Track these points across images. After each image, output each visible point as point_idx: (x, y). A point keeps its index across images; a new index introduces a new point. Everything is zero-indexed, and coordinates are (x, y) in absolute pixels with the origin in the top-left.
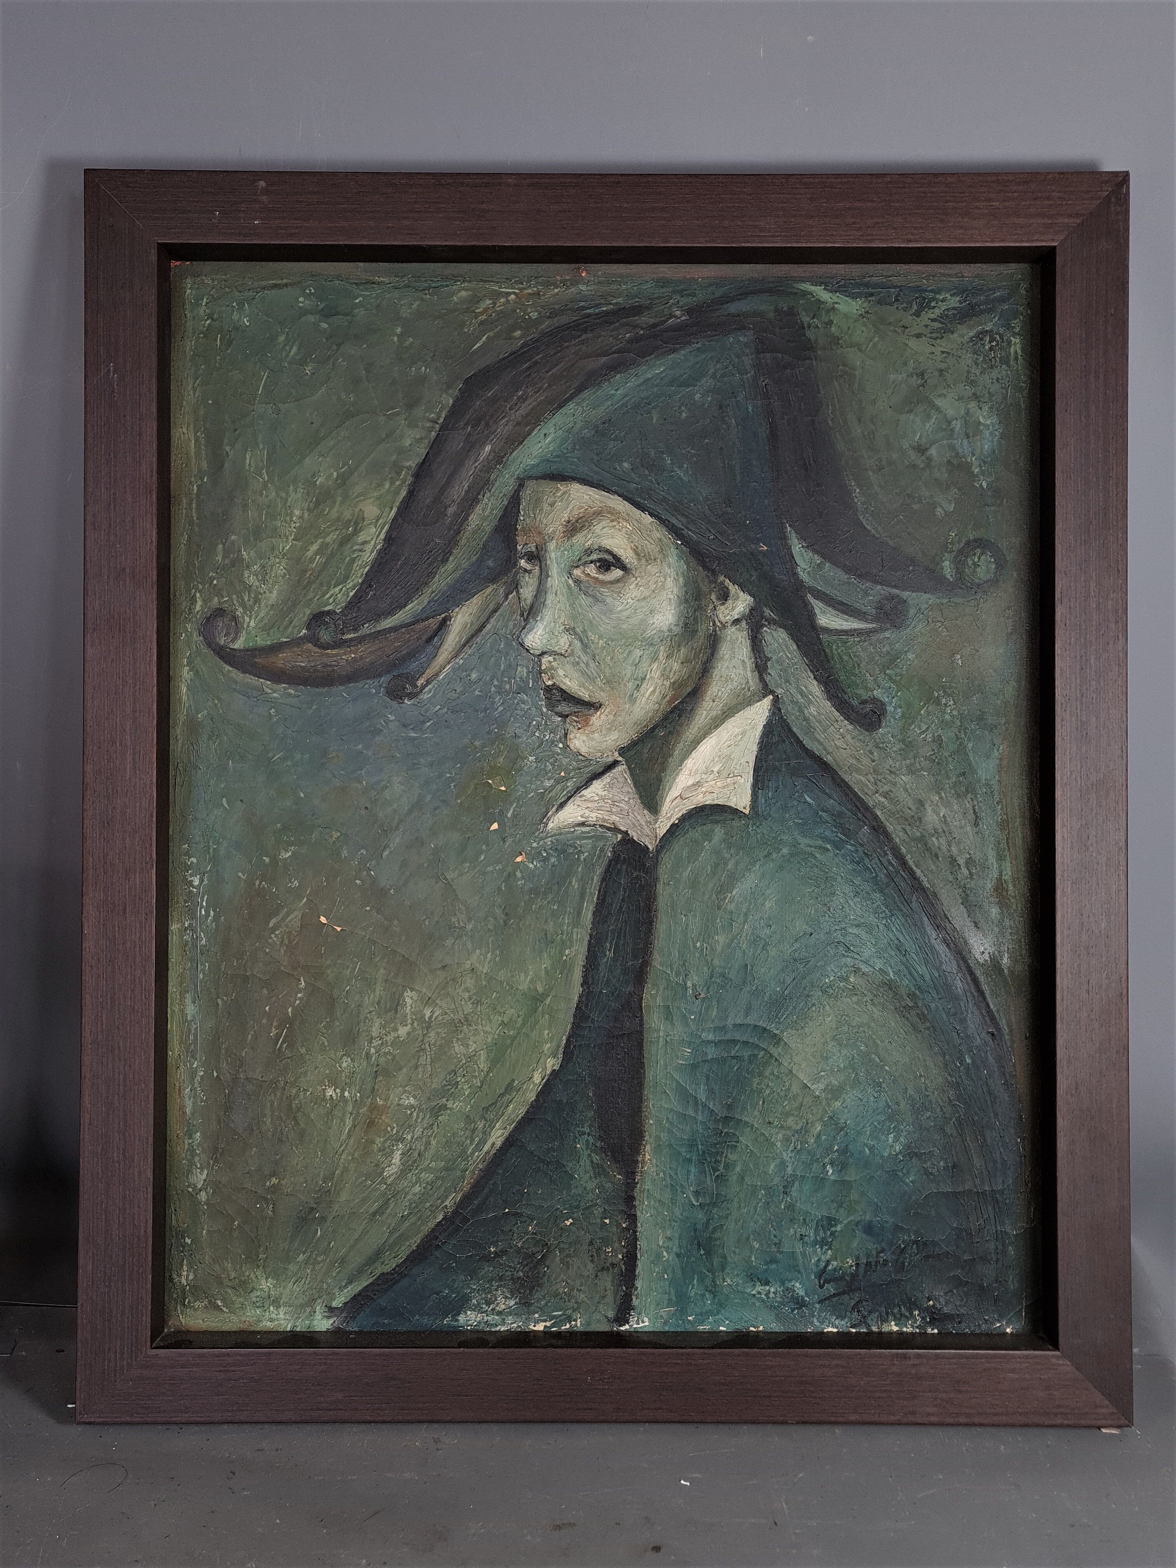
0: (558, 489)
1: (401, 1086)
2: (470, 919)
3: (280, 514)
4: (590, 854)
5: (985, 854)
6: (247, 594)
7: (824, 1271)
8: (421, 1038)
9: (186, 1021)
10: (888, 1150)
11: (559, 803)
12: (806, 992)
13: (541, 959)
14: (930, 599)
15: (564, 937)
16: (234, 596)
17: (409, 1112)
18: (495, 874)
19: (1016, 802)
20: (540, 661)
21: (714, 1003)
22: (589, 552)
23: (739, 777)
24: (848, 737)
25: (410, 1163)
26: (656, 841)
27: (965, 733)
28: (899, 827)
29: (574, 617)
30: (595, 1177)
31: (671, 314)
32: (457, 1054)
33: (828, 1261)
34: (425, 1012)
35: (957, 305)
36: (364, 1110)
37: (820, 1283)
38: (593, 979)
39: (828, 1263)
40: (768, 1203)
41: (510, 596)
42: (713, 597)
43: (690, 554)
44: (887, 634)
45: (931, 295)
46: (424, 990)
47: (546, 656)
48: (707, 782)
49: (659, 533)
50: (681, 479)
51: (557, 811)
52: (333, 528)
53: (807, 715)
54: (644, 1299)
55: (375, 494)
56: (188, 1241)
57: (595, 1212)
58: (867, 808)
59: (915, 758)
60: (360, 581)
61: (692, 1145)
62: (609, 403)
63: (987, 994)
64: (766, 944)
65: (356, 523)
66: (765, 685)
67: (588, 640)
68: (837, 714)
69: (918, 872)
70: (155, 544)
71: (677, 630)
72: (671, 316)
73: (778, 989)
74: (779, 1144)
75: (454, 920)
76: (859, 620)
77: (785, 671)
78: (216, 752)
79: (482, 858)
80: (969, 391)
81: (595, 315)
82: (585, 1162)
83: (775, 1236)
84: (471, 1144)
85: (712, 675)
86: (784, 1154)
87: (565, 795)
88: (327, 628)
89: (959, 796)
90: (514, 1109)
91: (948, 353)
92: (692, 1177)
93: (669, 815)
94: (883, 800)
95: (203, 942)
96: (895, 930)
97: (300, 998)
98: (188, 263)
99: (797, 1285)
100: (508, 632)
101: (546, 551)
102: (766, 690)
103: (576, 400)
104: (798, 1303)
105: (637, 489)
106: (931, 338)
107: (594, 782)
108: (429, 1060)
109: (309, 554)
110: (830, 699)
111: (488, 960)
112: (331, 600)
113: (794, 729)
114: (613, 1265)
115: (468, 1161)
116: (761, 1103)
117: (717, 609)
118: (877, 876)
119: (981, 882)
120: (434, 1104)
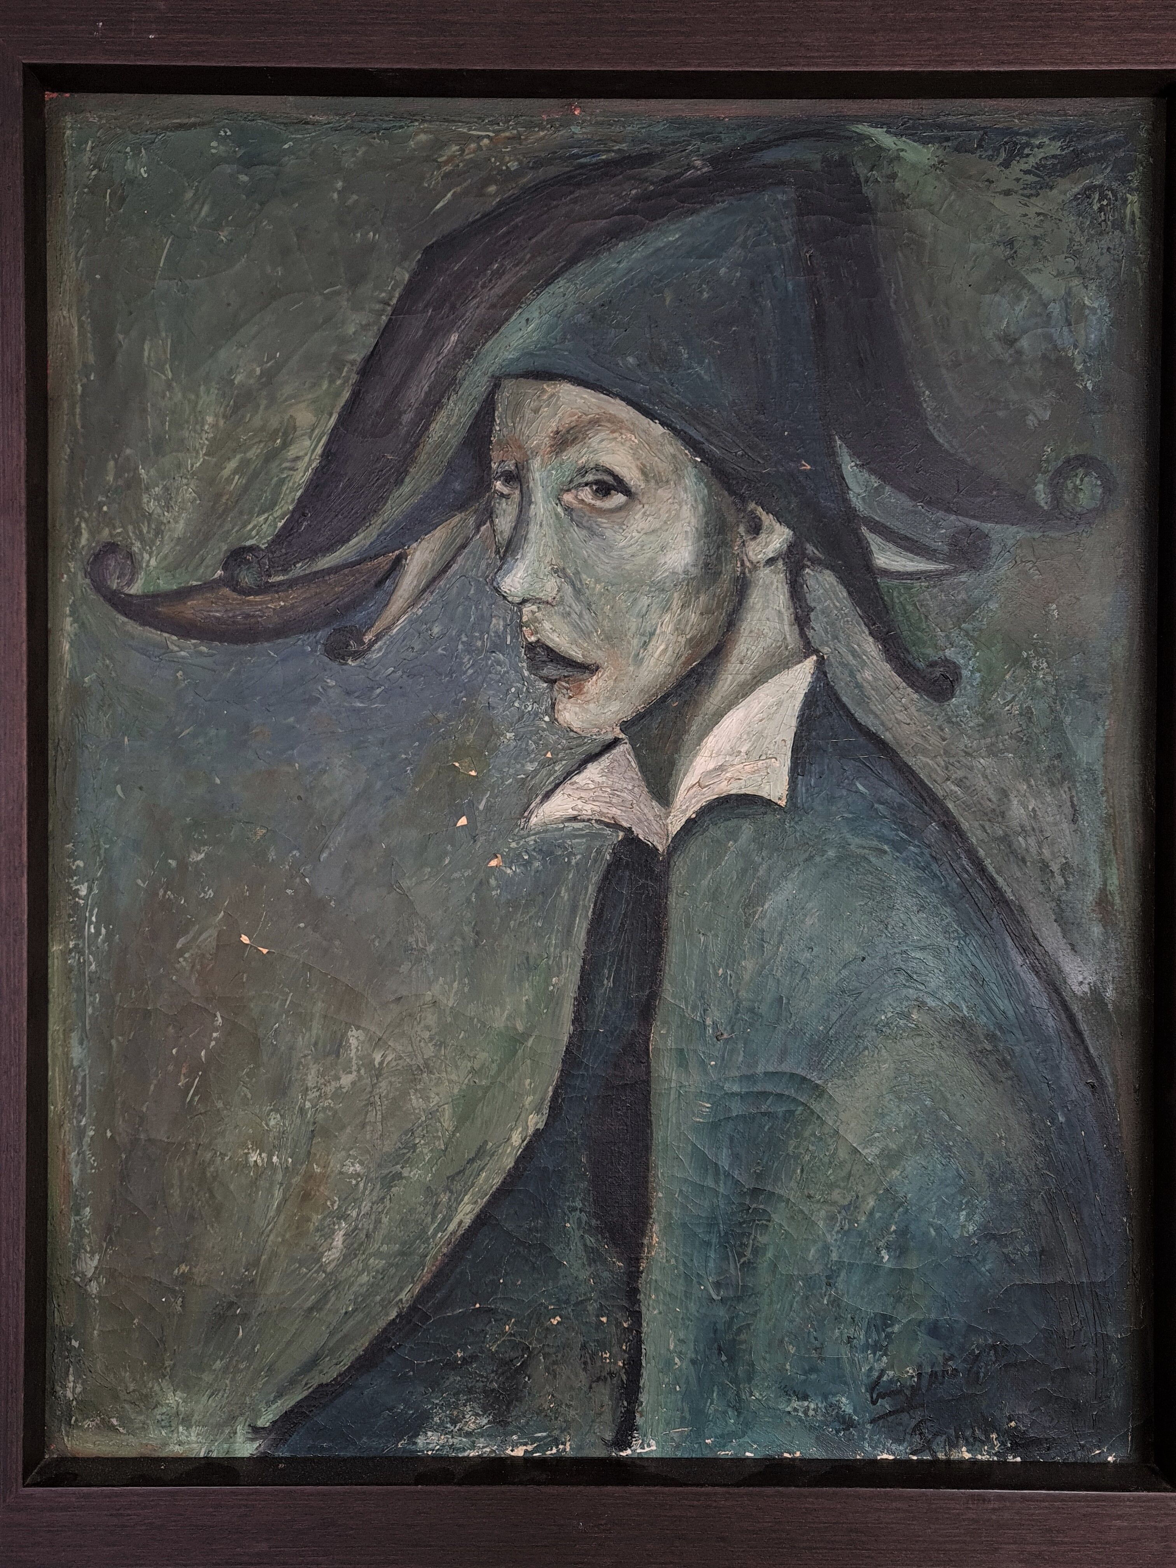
0: (544, 391)
1: (343, 1149)
2: (431, 940)
3: (188, 422)
4: (584, 857)
5: (1086, 859)
6: (146, 524)
7: (877, 1383)
8: (369, 1089)
9: (72, 1067)
10: (959, 1232)
11: (543, 792)
12: (856, 1033)
13: (521, 990)
14: (1018, 532)
15: (550, 963)
16: (130, 528)
17: (354, 1182)
18: (463, 882)
19: (1126, 792)
20: (520, 611)
21: (741, 1045)
22: (583, 471)
23: (773, 760)
24: (913, 709)
25: (355, 1245)
26: (667, 840)
27: (1062, 705)
28: (976, 825)
29: (563, 555)
30: (590, 1265)
31: (688, 165)
32: (414, 1109)
33: (882, 1370)
34: (374, 1055)
35: (1058, 152)
36: (296, 1180)
37: (872, 1397)
38: (587, 1015)
39: (882, 1372)
40: (807, 1298)
41: (483, 528)
42: (742, 529)
43: (712, 474)
44: (963, 578)
45: (1024, 139)
46: (373, 1028)
47: (528, 605)
48: (732, 765)
49: (672, 447)
50: (701, 379)
51: (542, 802)
52: (257, 440)
53: (860, 680)
54: (650, 1416)
55: (310, 396)
56: (75, 1344)
57: (589, 1308)
58: (935, 799)
59: (997, 736)
60: (291, 508)
61: (711, 1223)
62: (609, 280)
63: (1086, 1034)
64: (806, 971)
65: (286, 434)
66: (807, 643)
67: (582, 585)
68: (899, 679)
69: (1000, 881)
70: (23, 458)
71: (694, 571)
72: (690, 166)
73: (821, 1028)
74: (821, 1224)
75: (411, 939)
76: (928, 559)
77: (833, 624)
78: (108, 726)
79: (447, 862)
80: (1071, 265)
81: (590, 165)
82: (576, 1246)
83: (816, 1339)
84: (433, 1222)
85: (739, 630)
86: (828, 1236)
87: (552, 782)
88: (248, 569)
89: (1053, 784)
90: (487, 1179)
91: (1045, 215)
92: (711, 1264)
93: (684, 807)
94: (957, 789)
95: (93, 967)
96: (969, 954)
97: (216, 1039)
98: (68, 95)
99: (844, 1400)
100: (479, 575)
101: (528, 470)
102: (808, 649)
103: (566, 275)
104: (844, 1423)
105: (645, 391)
106: (1022, 195)
107: (589, 765)
108: (379, 1117)
109: (226, 473)
110: (889, 660)
111: (454, 990)
112: (254, 533)
113: (844, 699)
114: (611, 1374)
115: (429, 1244)
116: (799, 1171)
117: (747, 544)
118: (947, 885)
119: (1079, 894)
120: (386, 1172)
